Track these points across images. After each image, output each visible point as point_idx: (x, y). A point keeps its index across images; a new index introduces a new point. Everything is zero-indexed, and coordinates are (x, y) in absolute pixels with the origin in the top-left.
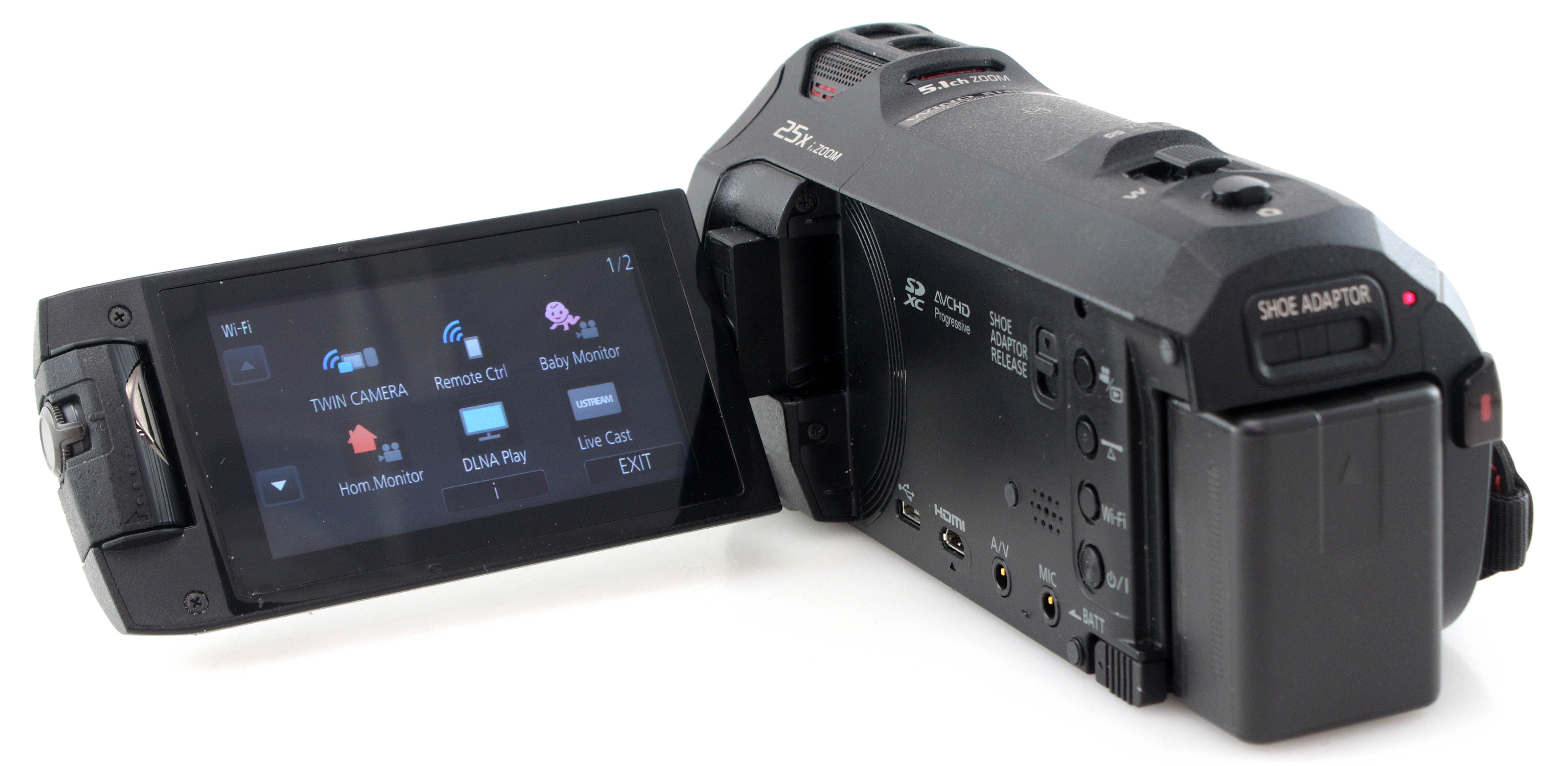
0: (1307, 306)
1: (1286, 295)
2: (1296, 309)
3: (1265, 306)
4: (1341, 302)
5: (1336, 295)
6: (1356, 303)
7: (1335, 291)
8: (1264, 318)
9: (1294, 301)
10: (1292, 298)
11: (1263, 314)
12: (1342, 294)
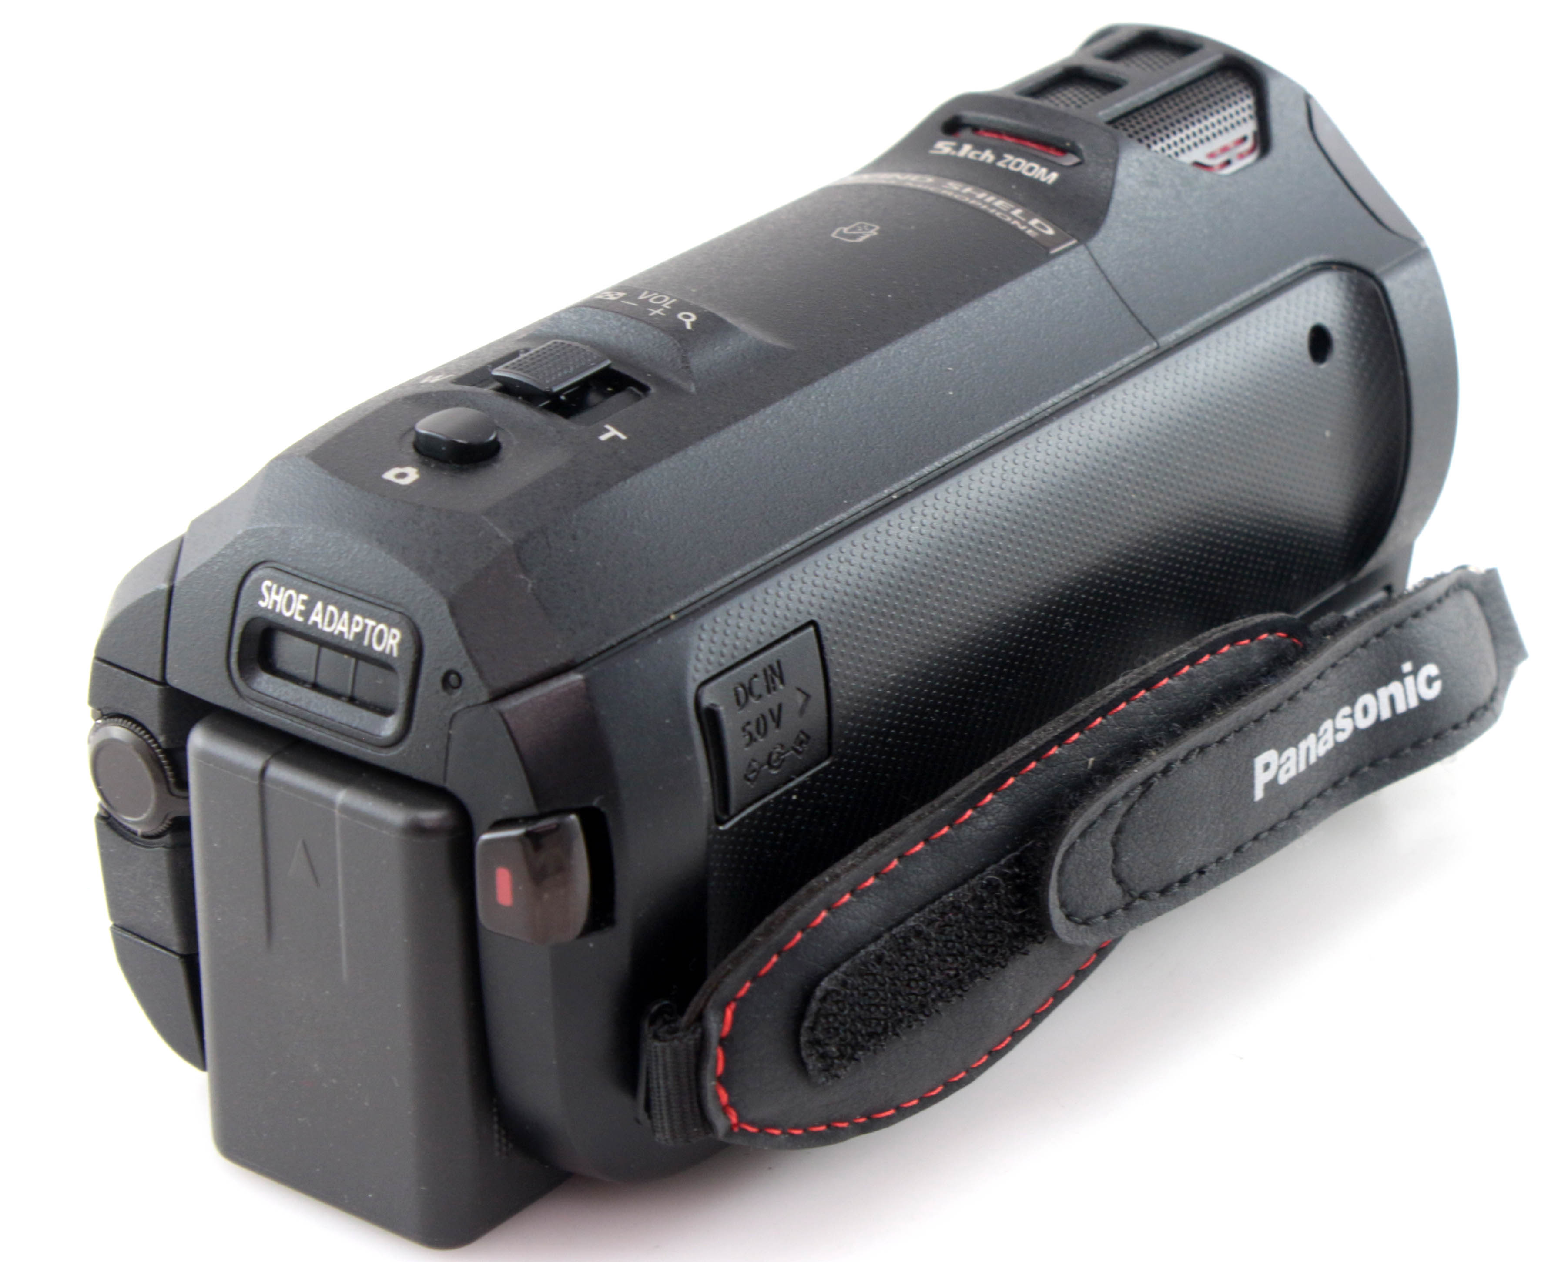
0: (316, 617)
1: (299, 591)
2: (302, 613)
3: (269, 589)
4: (360, 636)
5: (358, 624)
6: (377, 648)
7: (358, 618)
8: (262, 604)
9: (304, 602)
10: (304, 597)
11: (262, 597)
12: (365, 626)
